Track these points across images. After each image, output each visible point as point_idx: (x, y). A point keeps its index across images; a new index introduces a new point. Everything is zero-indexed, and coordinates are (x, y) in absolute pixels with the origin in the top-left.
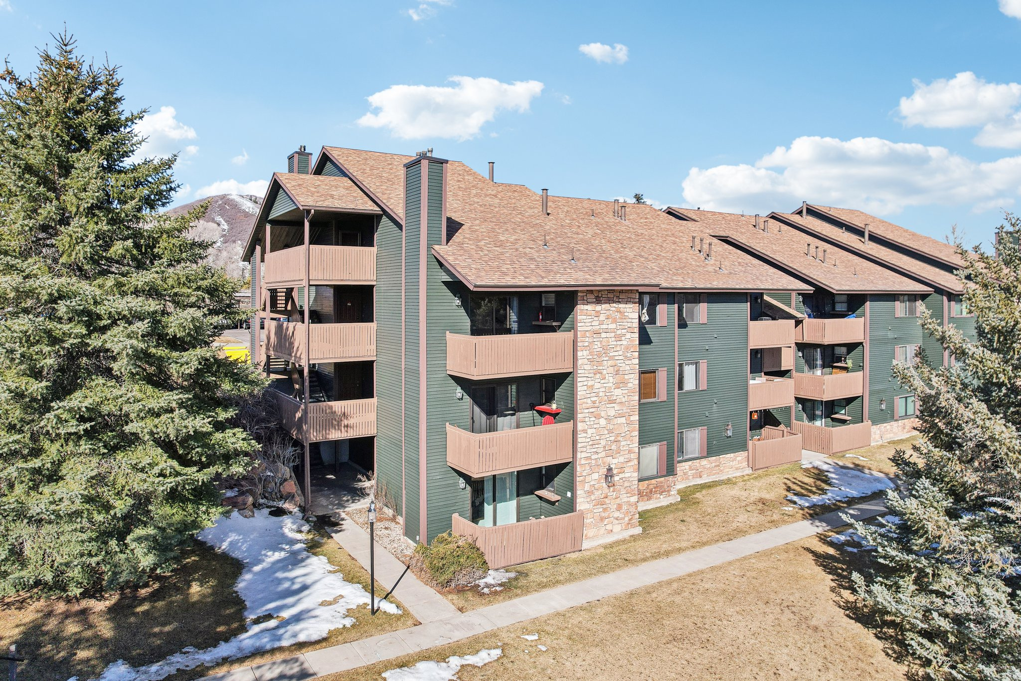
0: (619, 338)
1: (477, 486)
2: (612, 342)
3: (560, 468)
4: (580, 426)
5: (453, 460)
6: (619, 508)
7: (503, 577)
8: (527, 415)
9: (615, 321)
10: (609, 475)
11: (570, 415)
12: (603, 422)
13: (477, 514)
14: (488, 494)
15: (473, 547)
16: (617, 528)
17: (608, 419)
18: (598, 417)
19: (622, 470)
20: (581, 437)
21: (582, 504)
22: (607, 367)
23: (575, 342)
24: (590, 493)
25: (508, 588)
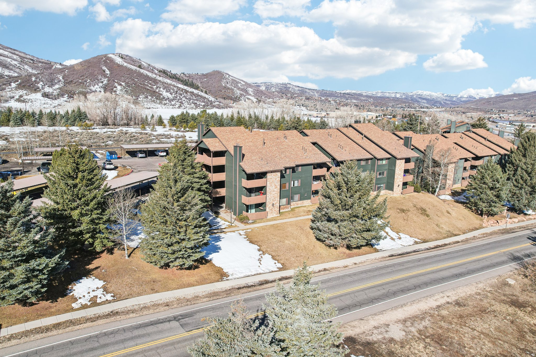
0: (276, 179)
1: (247, 206)
2: (274, 180)
3: (264, 203)
4: (267, 196)
5: (243, 201)
6: (275, 211)
7: (252, 221)
8: (257, 193)
9: (275, 176)
10: (273, 205)
11: (265, 193)
12: (272, 195)
13: (247, 211)
14: (249, 208)
15: (247, 216)
16: (274, 215)
17: (273, 194)
18: (271, 194)
19: (276, 204)
20: (267, 198)
21: (267, 210)
22: (273, 185)
23: (267, 180)
24: (269, 208)
25: (253, 223)
